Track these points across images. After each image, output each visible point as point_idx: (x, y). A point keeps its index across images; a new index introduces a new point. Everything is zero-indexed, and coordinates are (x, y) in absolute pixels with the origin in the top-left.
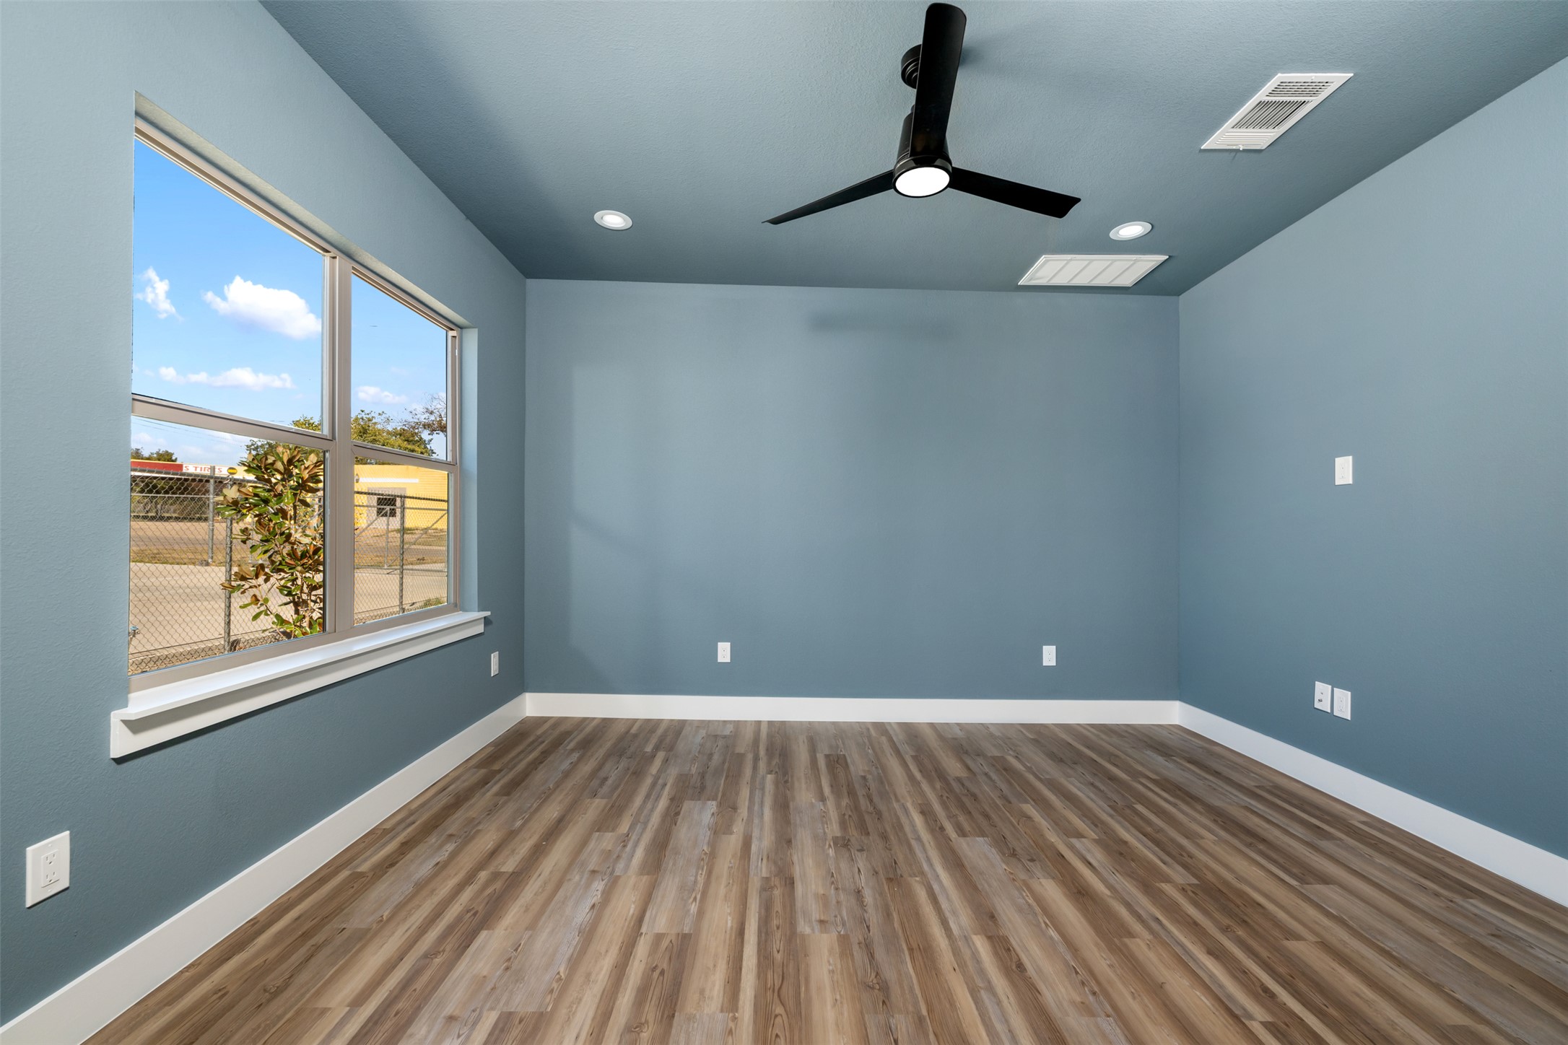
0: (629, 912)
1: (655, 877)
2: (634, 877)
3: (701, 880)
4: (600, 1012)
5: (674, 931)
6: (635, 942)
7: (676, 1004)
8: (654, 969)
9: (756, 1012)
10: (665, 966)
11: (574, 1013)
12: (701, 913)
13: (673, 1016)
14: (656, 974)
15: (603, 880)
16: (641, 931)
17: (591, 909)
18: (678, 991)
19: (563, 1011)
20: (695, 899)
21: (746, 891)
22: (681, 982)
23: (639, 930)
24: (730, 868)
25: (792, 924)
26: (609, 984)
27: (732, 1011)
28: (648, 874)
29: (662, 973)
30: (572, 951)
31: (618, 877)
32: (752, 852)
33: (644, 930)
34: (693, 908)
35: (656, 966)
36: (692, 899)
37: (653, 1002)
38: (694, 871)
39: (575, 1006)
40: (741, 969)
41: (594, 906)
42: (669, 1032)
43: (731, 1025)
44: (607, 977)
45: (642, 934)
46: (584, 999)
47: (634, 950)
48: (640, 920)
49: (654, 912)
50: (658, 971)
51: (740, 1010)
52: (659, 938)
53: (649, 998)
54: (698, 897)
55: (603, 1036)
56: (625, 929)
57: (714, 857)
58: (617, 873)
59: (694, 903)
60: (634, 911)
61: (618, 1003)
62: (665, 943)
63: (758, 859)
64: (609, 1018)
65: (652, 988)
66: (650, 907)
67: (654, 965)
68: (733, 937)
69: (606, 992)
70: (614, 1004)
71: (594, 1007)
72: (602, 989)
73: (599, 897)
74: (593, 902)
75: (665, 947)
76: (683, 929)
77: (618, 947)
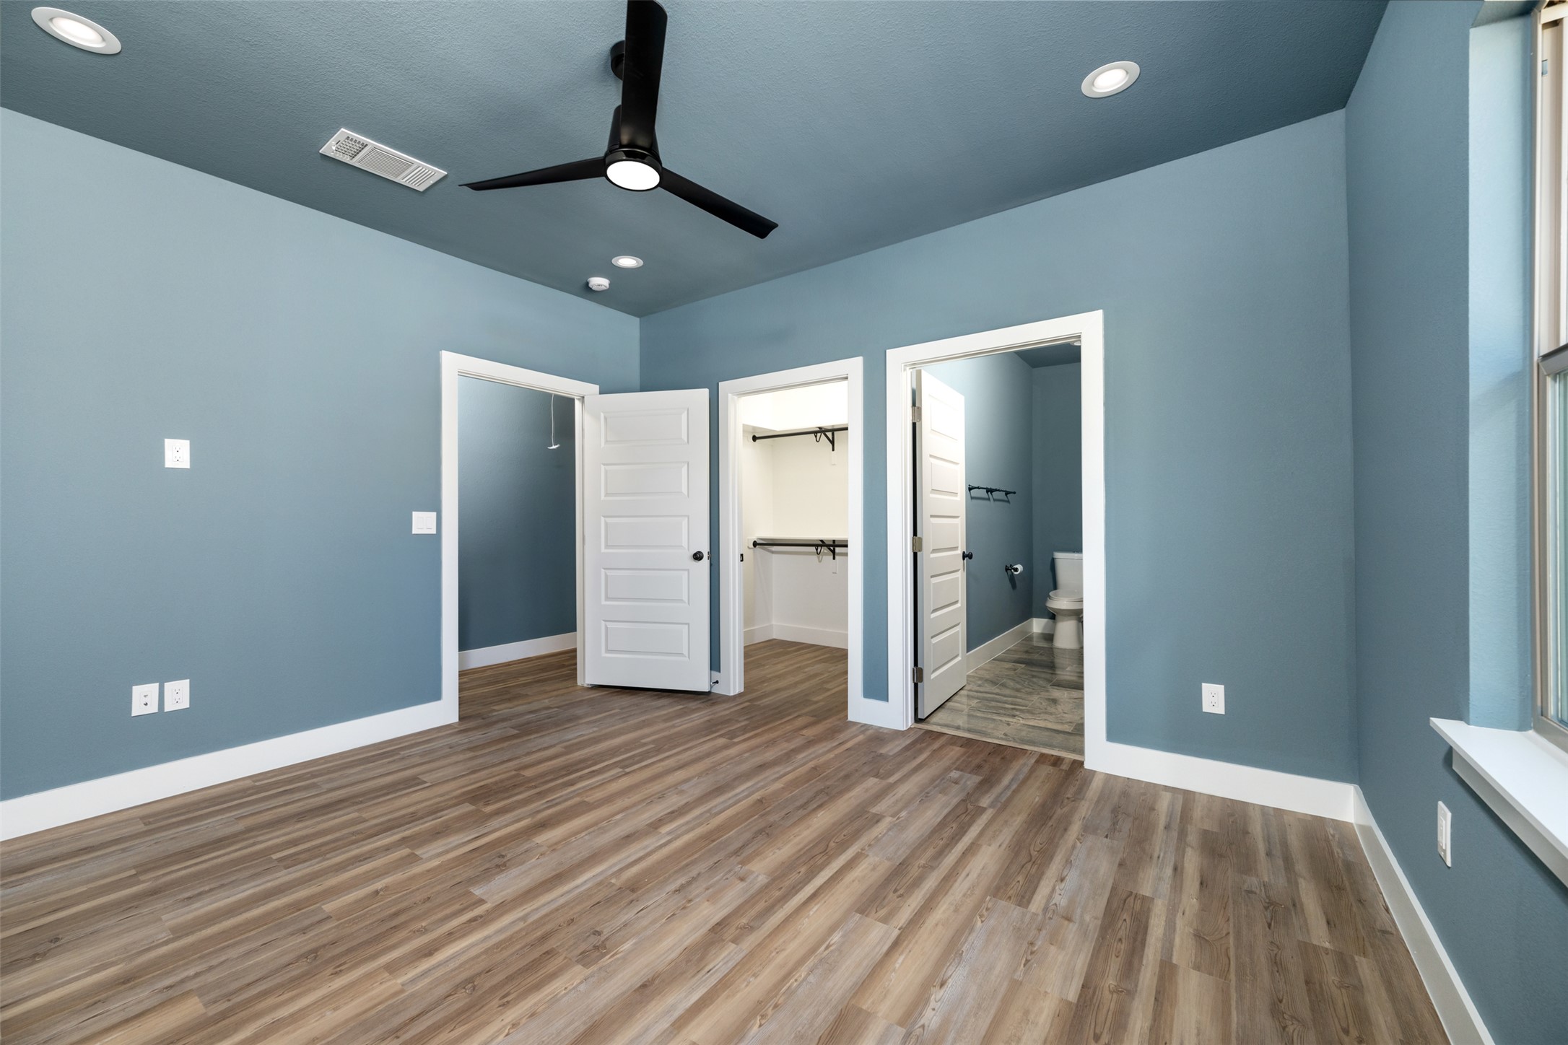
0: (904, 959)
1: (853, 1002)
2: (880, 1014)
3: (803, 972)
4: (950, 883)
5: (869, 920)
6: (908, 924)
7: (896, 869)
8: (901, 896)
9: (848, 848)
10: (891, 894)
11: (969, 889)
12: (832, 930)
13: (900, 864)
14: (901, 892)
15: (923, 1026)
16: (899, 932)
17: (947, 980)
18: (889, 876)
19: (978, 892)
20: (827, 948)
21: (769, 936)
22: (885, 880)
23: (901, 933)
24: (755, 975)
25: (766, 887)
26: (940, 899)
27: (861, 853)
28: (860, 1010)
29: (895, 891)
30: (970, 938)
31: (901, 1023)
32: (706, 990)
33: (896, 932)
34: (836, 938)
35: (898, 897)
36: (831, 948)
37: (911, 875)
38: (800, 990)
39: (969, 893)
40: (836, 872)
41: (942, 985)
42: (906, 857)
43: (867, 848)
44: (940, 904)
45: (899, 929)
46: (961, 895)
47: (911, 916)
48: (896, 944)
49: (877, 950)
50: (899, 893)
51: (856, 851)
52: (885, 920)
53: (912, 879)
54: (823, 948)
55: (950, 870)
56: (914, 941)
57: (760, 1002)
58: (901, 1031)
59: (832, 942)
60: (898, 959)
61: (936, 884)
62: (882, 912)
63: (711, 975)
64: (944, 878)
65: (908, 884)
66: (879, 957)
67: (900, 898)
68: (822, 896)
69: (944, 893)
70: (939, 885)
71: (954, 888)
72: (947, 896)
73: (933, 997)
74: (942, 992)
75: (885, 909)
76: (860, 919)
77: (926, 925)
